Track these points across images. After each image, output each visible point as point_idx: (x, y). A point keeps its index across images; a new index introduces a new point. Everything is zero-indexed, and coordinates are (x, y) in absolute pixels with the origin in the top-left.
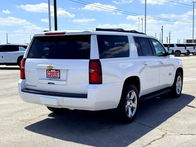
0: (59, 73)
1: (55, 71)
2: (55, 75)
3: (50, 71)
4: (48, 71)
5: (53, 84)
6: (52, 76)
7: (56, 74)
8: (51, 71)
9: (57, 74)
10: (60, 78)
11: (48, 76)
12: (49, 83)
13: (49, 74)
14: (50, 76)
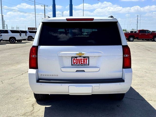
0: (88, 60)
1: (83, 58)
2: (82, 62)
3: (75, 59)
4: (73, 59)
5: (84, 71)
6: (78, 63)
7: (84, 61)
8: (78, 58)
9: (86, 61)
10: (89, 65)
11: (73, 63)
12: (77, 71)
13: (75, 61)
14: (75, 64)
